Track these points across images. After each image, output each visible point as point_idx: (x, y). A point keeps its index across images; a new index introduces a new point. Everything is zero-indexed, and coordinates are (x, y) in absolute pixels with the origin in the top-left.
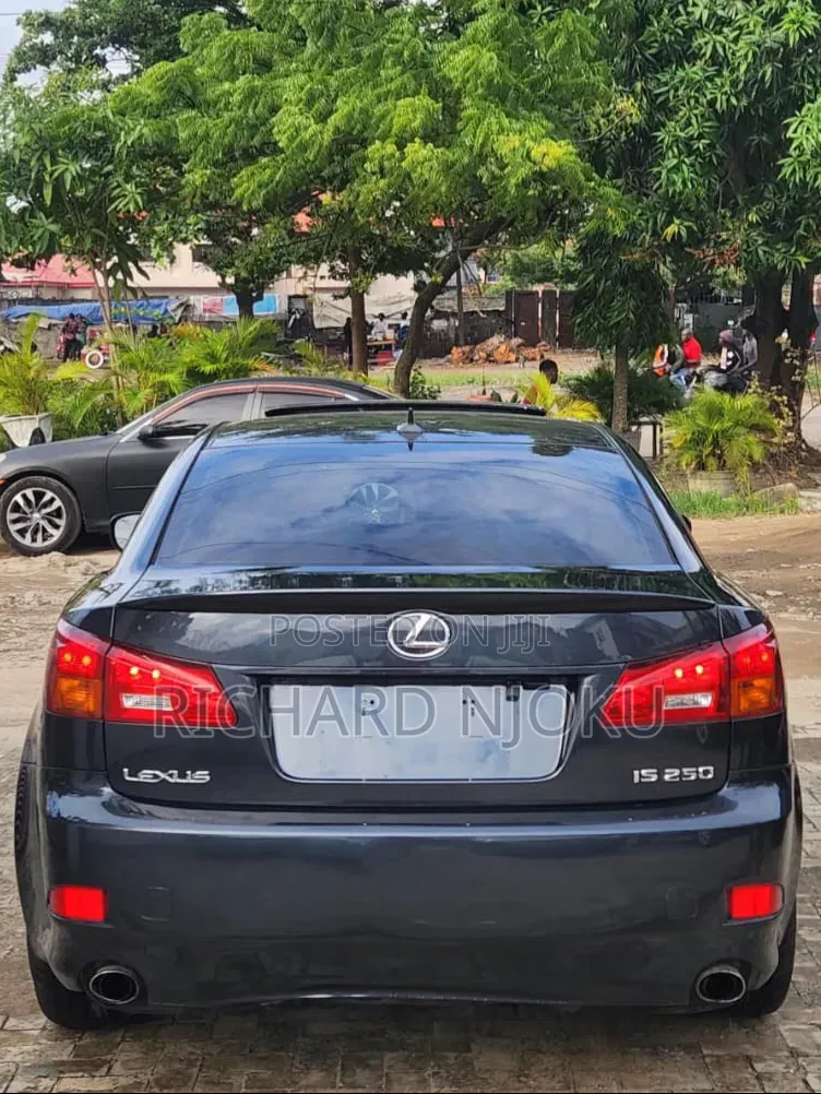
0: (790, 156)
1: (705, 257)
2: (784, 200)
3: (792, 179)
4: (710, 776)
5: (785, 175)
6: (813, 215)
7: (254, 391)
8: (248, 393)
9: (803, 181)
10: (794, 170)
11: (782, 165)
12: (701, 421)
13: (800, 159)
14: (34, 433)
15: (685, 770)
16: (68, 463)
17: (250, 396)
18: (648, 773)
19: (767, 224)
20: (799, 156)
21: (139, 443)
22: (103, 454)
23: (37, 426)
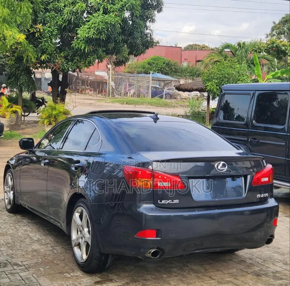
0: (75, 41)
1: (51, 66)
2: (70, 52)
3: (75, 47)
5: (73, 46)
6: (79, 57)
9: (78, 48)
10: (76, 45)
11: (73, 43)
12: (50, 111)
13: (77, 42)
19: (66, 58)
20: (77, 41)
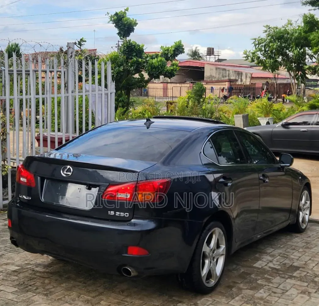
4: (128, 216)
7: (316, 114)
8: (314, 114)
14: (267, 123)
15: (121, 213)
16: (261, 132)
17: (315, 115)
18: (112, 213)
21: (282, 127)
22: (271, 129)
23: (268, 121)
